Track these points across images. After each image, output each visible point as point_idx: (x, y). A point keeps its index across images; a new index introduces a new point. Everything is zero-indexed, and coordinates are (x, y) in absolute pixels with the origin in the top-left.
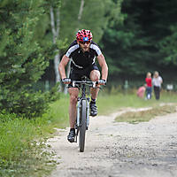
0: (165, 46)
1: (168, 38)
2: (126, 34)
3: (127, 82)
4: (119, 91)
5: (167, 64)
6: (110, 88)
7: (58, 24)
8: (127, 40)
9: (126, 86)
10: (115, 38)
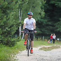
0: (57, 25)
1: (59, 22)
2: (44, 20)
3: (43, 37)
4: (41, 40)
5: (58, 31)
6: (38, 38)
7: (21, 15)
8: (45, 22)
9: (43, 38)
10: (40, 21)
